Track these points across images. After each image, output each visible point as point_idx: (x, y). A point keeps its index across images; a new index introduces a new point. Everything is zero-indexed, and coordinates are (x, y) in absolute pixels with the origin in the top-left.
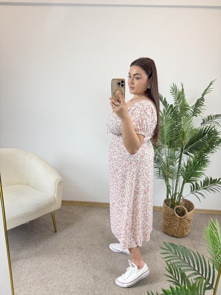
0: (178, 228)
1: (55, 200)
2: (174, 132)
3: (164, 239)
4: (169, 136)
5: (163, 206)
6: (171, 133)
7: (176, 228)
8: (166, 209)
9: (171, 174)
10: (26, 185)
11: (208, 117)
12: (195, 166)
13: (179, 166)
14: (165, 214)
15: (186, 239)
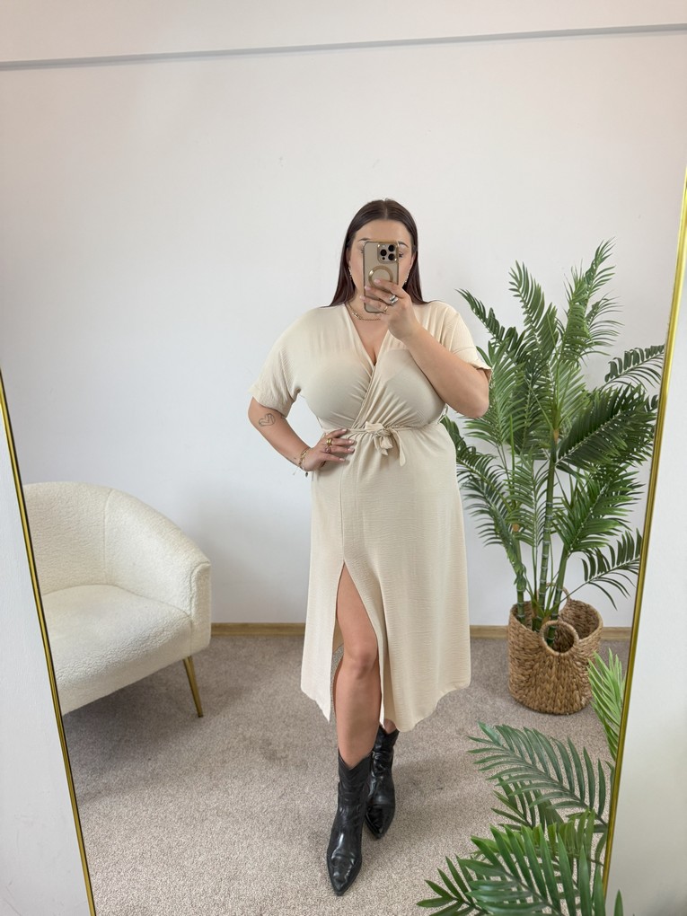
0: (555, 688)
1: (191, 623)
2: (527, 406)
3: (516, 719)
4: (512, 420)
5: (510, 623)
6: (517, 411)
7: (549, 687)
8: (517, 633)
9: (526, 531)
10: (107, 584)
11: (627, 355)
12: (594, 502)
13: (547, 506)
14: (516, 647)
15: (580, 718)
